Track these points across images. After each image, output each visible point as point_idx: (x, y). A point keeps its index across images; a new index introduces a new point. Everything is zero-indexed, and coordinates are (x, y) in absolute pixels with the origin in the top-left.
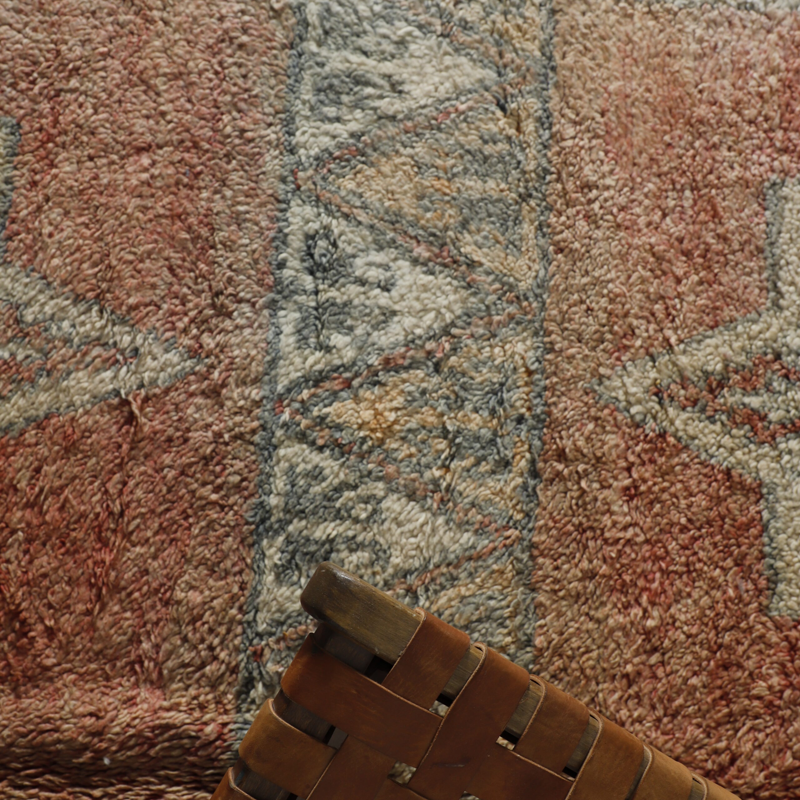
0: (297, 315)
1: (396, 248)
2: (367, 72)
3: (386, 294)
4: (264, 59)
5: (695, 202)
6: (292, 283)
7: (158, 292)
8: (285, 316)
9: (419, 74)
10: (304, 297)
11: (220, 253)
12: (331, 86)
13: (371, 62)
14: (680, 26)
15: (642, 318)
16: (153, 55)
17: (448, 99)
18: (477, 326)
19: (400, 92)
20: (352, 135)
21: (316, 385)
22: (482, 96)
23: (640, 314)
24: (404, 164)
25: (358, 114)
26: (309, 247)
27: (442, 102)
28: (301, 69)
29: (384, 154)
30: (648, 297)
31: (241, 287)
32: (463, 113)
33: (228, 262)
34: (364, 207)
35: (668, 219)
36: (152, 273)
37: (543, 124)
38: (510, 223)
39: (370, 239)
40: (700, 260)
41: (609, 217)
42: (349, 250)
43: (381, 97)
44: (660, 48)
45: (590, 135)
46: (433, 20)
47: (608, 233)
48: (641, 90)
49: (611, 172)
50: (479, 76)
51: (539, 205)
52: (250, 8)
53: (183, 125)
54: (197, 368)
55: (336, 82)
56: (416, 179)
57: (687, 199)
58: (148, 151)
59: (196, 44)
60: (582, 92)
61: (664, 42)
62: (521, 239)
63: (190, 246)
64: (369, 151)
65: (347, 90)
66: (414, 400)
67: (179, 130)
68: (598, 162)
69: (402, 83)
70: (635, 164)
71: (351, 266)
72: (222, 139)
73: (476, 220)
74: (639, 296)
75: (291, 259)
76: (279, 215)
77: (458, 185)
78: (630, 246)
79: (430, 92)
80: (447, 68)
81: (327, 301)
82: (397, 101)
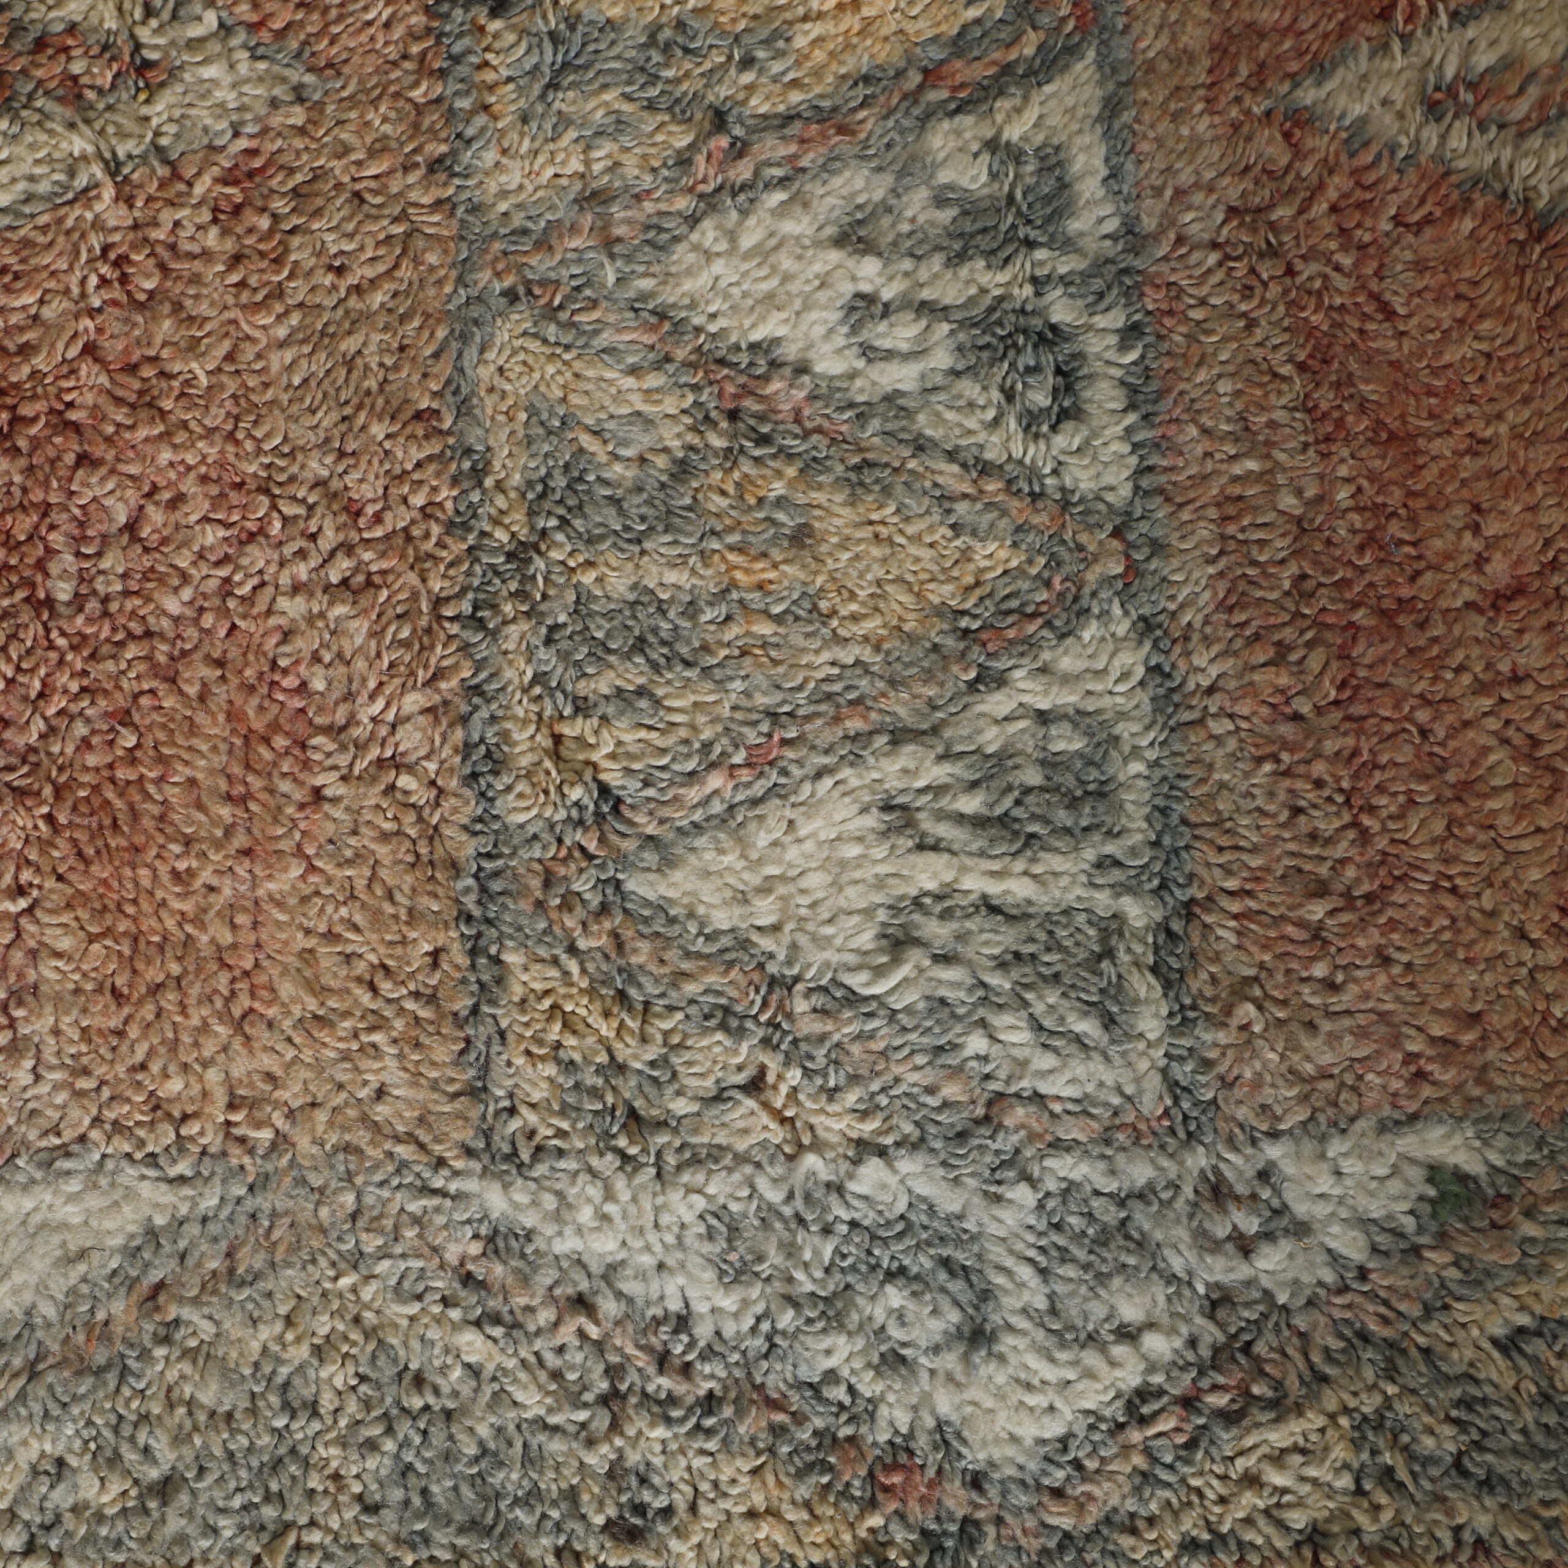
0: (1074, 226)
1: (851, 405)
2: (982, 854)
3: (866, 288)
4: (1255, 862)
5: (40, 566)
6: (1101, 296)
7: (1408, 256)
8: (1101, 221)
9: (843, 864)
10: (1063, 270)
11: (1281, 355)
12: (1073, 804)
13: (974, 884)
14: (84, 1084)
15: (192, 256)
16: (1537, 842)
17: (755, 802)
18: (629, 222)
19: (887, 808)
20: (1001, 681)
21: (1007, 69)
22: (662, 822)
23: (197, 266)
24: (855, 618)
25: (992, 739)
26: (1069, 388)
27: (773, 790)
28: (1156, 844)
29: (912, 639)
30: (178, 307)
31: (1215, 279)
32: (713, 765)
33: (1259, 334)
34: (945, 499)
35: (122, 519)
36: (1429, 296)
37: (488, 755)
38: (559, 482)
39: (921, 418)
40: (27, 410)
41: (289, 510)
42: (969, 389)
43: (937, 790)
44: (148, 1012)
45: (356, 732)
46: (817, 1027)
47: (295, 469)
48: (206, 876)
49: (287, 635)
50: (677, 876)
51: (483, 534)
52: (1315, 1001)
53: (1429, 663)
54: (1286, 87)
55: (1062, 817)
56: (820, 580)
57: (64, 575)
58: (1498, 595)
59: (1435, 887)
60: (382, 851)
61: (133, 1032)
62: (529, 441)
63: (1354, 366)
64: (950, 642)
65: (1030, 799)
66: (767, 42)
67: (1435, 651)
68: (327, 657)
69: (885, 834)
70: (220, 663)
71: (960, 349)
72: (1328, 635)
73: (651, 485)
74: (204, 309)
75: (1110, 355)
76: (1154, 460)
77: (709, 572)
78: (231, 436)
79: (808, 816)
80: (765, 889)
81: (1007, 260)
82: (893, 784)
